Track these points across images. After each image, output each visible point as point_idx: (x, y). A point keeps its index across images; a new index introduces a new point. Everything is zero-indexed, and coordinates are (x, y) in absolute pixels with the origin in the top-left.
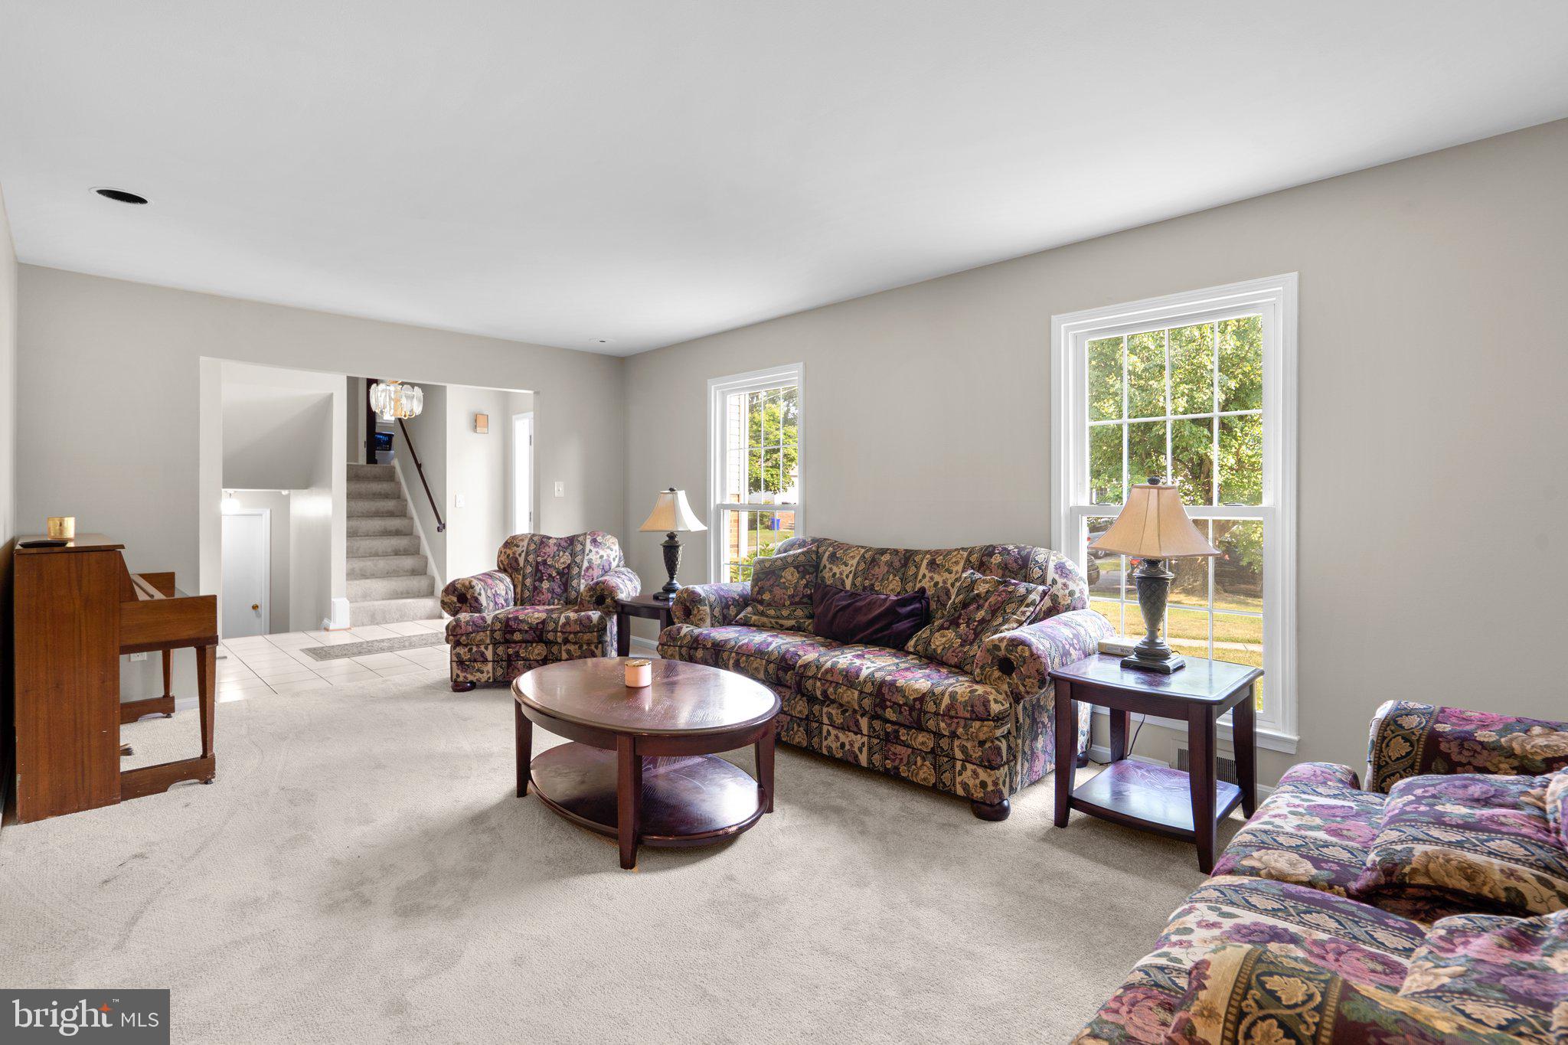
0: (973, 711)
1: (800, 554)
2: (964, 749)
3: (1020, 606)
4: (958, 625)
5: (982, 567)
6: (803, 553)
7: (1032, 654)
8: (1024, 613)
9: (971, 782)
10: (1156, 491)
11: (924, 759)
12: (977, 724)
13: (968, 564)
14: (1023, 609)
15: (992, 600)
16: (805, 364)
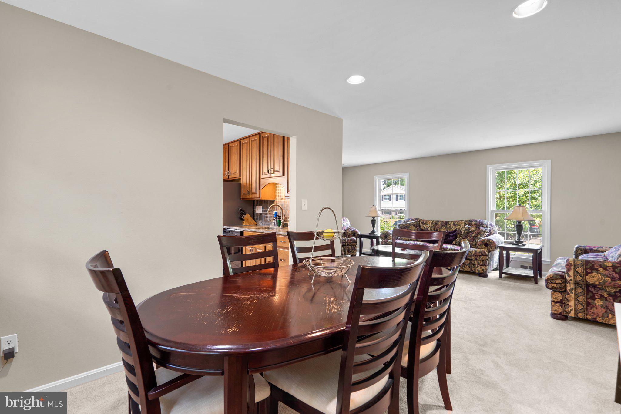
0: (481, 254)
1: (414, 222)
2: (478, 262)
3: (484, 233)
4: (467, 238)
5: (469, 224)
6: (415, 222)
7: (493, 242)
8: (486, 234)
9: (480, 270)
10: (521, 207)
11: (467, 266)
12: (483, 256)
13: (465, 224)
14: (485, 233)
15: (476, 232)
16: (409, 173)
